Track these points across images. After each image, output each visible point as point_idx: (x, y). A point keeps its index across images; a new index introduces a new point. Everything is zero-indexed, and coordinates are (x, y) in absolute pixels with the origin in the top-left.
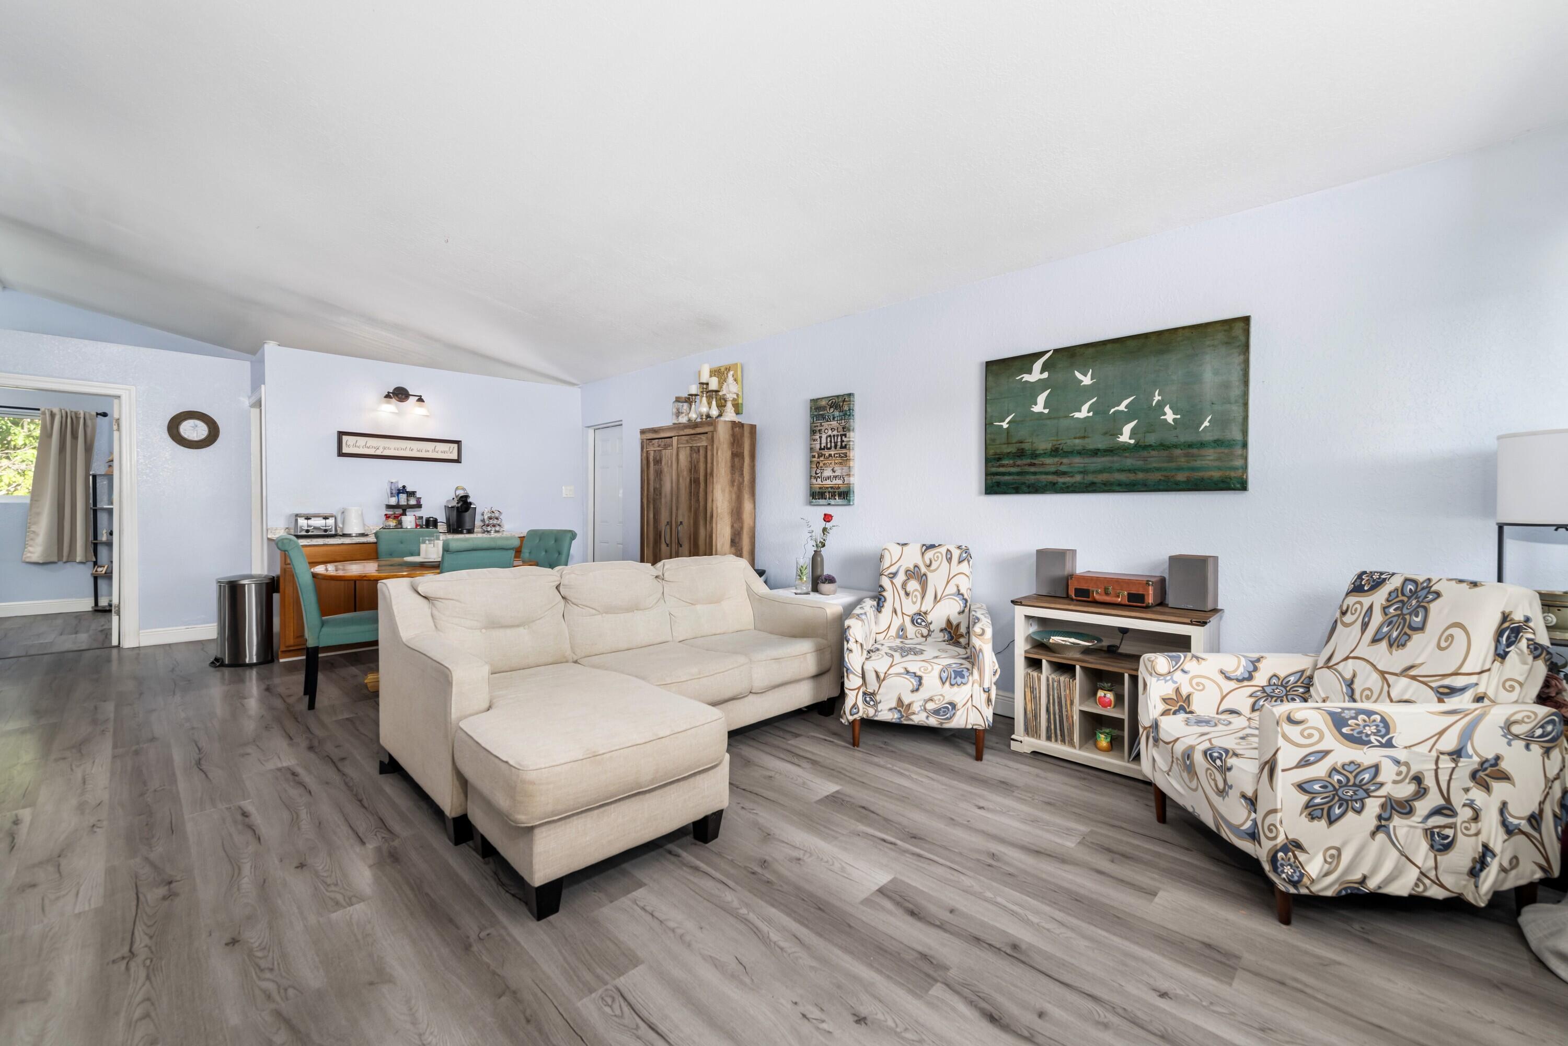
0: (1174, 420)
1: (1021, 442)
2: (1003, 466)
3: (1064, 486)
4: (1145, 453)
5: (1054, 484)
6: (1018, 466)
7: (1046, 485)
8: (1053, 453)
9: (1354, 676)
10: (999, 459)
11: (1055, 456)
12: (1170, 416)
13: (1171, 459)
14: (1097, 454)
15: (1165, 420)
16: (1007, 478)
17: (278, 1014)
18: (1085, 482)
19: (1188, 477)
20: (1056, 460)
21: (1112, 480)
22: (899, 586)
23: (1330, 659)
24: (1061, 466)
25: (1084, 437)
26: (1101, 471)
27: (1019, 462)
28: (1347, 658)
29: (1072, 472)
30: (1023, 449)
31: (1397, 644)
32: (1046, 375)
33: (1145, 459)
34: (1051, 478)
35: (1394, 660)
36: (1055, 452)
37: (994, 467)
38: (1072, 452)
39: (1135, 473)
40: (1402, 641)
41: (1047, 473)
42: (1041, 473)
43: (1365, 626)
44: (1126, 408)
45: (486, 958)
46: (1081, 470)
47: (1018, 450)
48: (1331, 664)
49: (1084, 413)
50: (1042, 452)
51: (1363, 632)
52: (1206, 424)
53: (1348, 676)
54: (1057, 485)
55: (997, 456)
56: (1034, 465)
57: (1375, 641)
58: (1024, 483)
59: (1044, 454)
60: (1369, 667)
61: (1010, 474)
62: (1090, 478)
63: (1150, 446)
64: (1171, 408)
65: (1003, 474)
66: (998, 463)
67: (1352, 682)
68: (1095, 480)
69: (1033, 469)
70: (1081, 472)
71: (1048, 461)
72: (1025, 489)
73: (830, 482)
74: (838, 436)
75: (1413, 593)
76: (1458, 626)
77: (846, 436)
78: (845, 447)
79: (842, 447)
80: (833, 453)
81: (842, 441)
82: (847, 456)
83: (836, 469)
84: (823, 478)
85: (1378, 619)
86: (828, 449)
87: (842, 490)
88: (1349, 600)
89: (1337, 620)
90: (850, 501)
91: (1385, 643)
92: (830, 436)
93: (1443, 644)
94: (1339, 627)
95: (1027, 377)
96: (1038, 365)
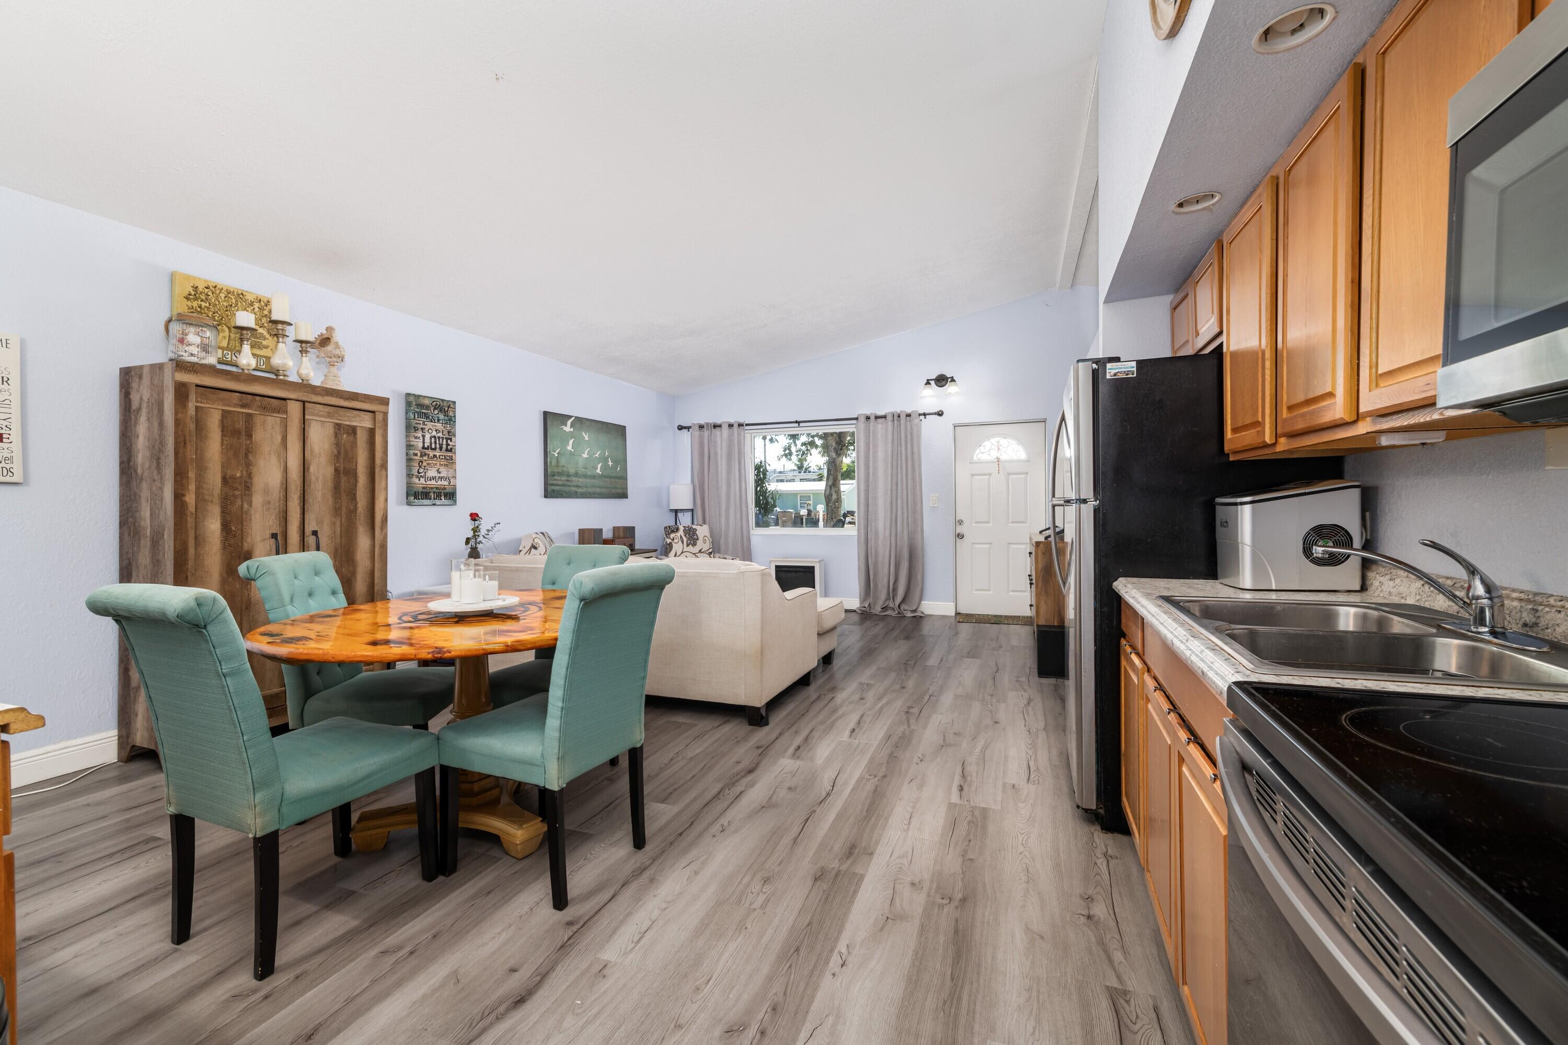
0: (611, 465)
1: (563, 467)
2: (555, 481)
3: (580, 494)
4: (604, 480)
5: (577, 493)
6: (562, 481)
7: (574, 494)
10: (553, 476)
11: (577, 477)
12: (610, 463)
13: (610, 483)
14: (590, 477)
15: (609, 465)
16: (556, 489)
18: (588, 492)
19: (617, 492)
20: (577, 479)
21: (596, 492)
24: (579, 483)
25: (586, 468)
26: (592, 487)
27: (563, 479)
28: (682, 553)
29: (582, 487)
30: (564, 471)
31: (694, 545)
32: (572, 430)
33: (604, 482)
34: (575, 489)
35: (695, 549)
36: (576, 475)
37: (551, 481)
38: (582, 475)
39: (603, 489)
41: (574, 486)
42: (571, 486)
43: (683, 542)
44: (599, 455)
46: (586, 486)
47: (562, 471)
49: (585, 456)
50: (572, 474)
51: (683, 544)
52: (618, 468)
55: (552, 474)
56: (569, 481)
57: (688, 545)
58: (565, 492)
61: (558, 486)
62: (590, 490)
63: (605, 476)
64: (610, 460)
65: (556, 486)
66: (553, 479)
69: (568, 484)
71: (574, 479)
72: (565, 496)
73: (435, 483)
74: (443, 438)
75: (689, 530)
76: (705, 536)
77: (451, 440)
78: (451, 450)
79: (447, 450)
80: (438, 454)
81: (448, 445)
82: (452, 459)
83: (441, 470)
84: (428, 478)
85: (685, 539)
86: (432, 449)
87: (447, 491)
88: (672, 535)
89: (670, 543)
90: (455, 501)
91: (691, 546)
92: (434, 437)
93: (704, 542)
94: (674, 544)
95: (565, 428)
96: (569, 423)
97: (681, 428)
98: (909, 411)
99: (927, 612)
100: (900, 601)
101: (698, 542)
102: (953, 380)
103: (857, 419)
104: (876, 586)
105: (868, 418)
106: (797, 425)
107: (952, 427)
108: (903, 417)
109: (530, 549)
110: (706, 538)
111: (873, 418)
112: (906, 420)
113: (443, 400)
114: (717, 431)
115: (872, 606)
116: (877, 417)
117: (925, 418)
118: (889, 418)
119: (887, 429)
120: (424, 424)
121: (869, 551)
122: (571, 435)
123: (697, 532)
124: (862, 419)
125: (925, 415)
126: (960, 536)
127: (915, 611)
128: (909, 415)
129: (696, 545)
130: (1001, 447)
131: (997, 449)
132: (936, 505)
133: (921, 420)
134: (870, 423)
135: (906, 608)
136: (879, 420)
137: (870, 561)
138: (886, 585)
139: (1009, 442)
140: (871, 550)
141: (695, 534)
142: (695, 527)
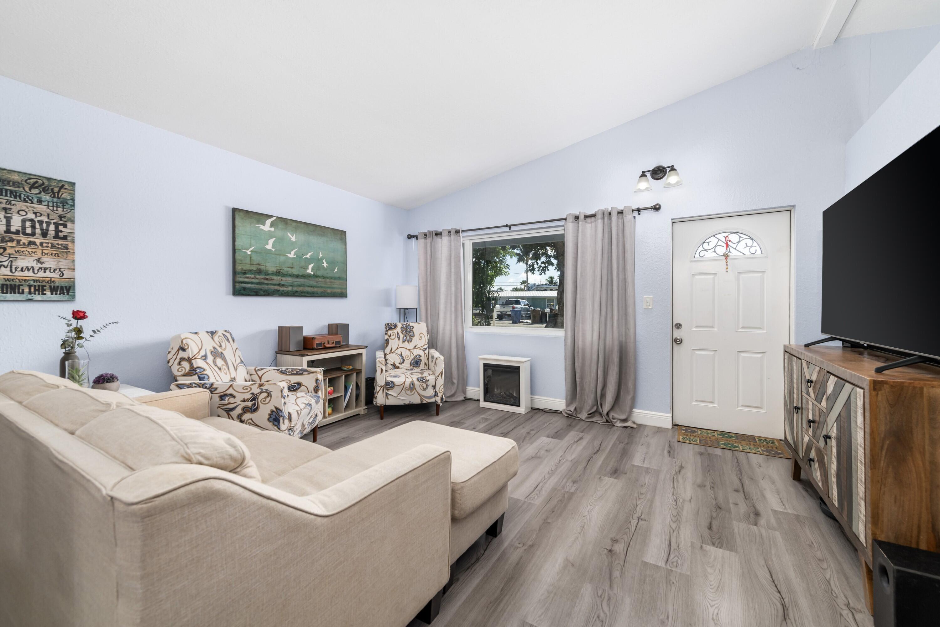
0: (327, 266)
1: (259, 265)
2: (248, 278)
3: (283, 292)
4: (317, 279)
5: (278, 291)
6: (257, 279)
7: (274, 291)
8: (277, 274)
9: (401, 353)
10: (245, 273)
11: (279, 276)
12: (325, 265)
13: (326, 283)
14: (298, 277)
15: (323, 266)
16: (249, 286)
17: (611, 587)
18: (293, 290)
19: (331, 291)
20: (279, 278)
21: (305, 290)
22: (212, 364)
23: (391, 350)
24: (282, 281)
25: (292, 268)
26: (300, 286)
27: (258, 277)
28: (398, 348)
29: (286, 285)
30: (260, 269)
31: (410, 341)
32: (272, 229)
33: (317, 282)
34: (276, 287)
35: (411, 346)
36: (278, 273)
37: (241, 278)
38: (287, 275)
39: (314, 288)
41: (274, 285)
42: (271, 284)
43: (399, 338)
44: (310, 256)
45: (534, 536)
46: (291, 284)
47: (257, 269)
49: (292, 255)
50: (271, 272)
51: (399, 340)
52: (336, 270)
53: (400, 353)
54: (279, 292)
55: (243, 271)
56: (267, 279)
57: (403, 342)
58: (261, 290)
59: (273, 274)
60: (405, 349)
61: (252, 283)
62: (295, 289)
63: (319, 276)
64: (325, 261)
65: (248, 283)
66: (244, 276)
67: (402, 355)
68: (298, 290)
69: (266, 282)
70: (291, 286)
71: (275, 278)
72: (262, 293)
73: (32, 274)
74: (48, 224)
75: (407, 327)
76: (421, 333)
77: (65, 226)
78: (65, 238)
79: (56, 237)
80: (38, 241)
81: (57, 231)
82: (67, 249)
83: (44, 259)
84: (16, 268)
85: (401, 336)
86: (25, 234)
87: (56, 285)
88: (390, 332)
89: (388, 339)
90: (73, 297)
91: (406, 342)
92: (32, 220)
93: (420, 339)
94: (390, 340)
95: (262, 227)
96: (269, 222)
97: (410, 237)
98: (621, 208)
99: (639, 421)
100: (609, 409)
102: (673, 169)
103: (565, 219)
104: (582, 389)
105: (577, 218)
106: (507, 229)
107: (670, 223)
108: (614, 214)
109: (178, 350)
110: (421, 335)
111: (582, 217)
112: (618, 218)
113: (49, 179)
114: (438, 239)
115: (578, 409)
116: (586, 217)
117: (639, 214)
118: (599, 216)
119: (596, 227)
120: (9, 202)
121: (576, 354)
122: (270, 235)
123: (414, 330)
124: (571, 219)
125: (639, 210)
126: (678, 342)
127: (625, 420)
128: (620, 213)
129: (412, 341)
130: (729, 243)
131: (725, 245)
132: (650, 307)
133: (635, 217)
134: (578, 223)
135: (616, 416)
136: (589, 220)
137: (576, 364)
138: (594, 390)
139: (740, 237)
140: (578, 352)
141: (411, 331)
142: (412, 324)
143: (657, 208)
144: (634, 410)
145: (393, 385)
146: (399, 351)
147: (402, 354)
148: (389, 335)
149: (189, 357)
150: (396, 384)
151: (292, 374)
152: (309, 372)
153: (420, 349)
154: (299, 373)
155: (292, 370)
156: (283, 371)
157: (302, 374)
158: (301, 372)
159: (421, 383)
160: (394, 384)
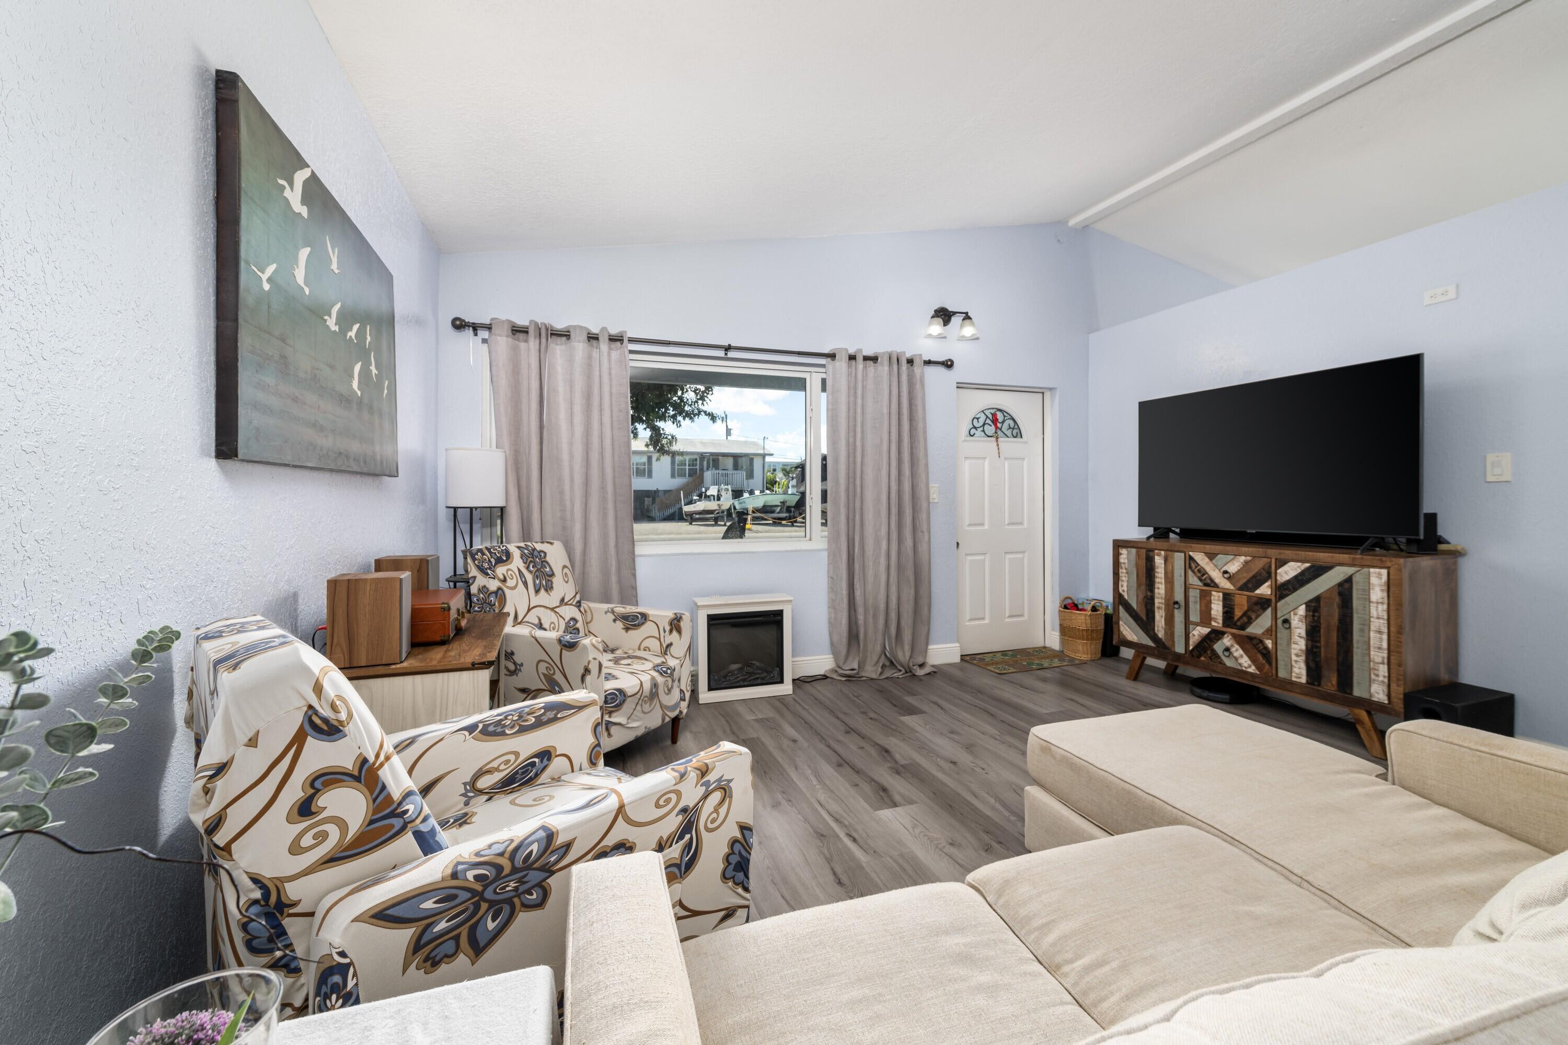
0: (375, 374)
1: (284, 341)
6: (280, 395)
9: (540, 620)
12: (373, 370)
14: (341, 402)
16: (266, 421)
18: (336, 449)
21: (350, 450)
23: (515, 617)
25: (333, 368)
26: (344, 434)
27: (282, 387)
28: (529, 610)
29: (326, 429)
30: (285, 358)
31: (549, 588)
32: (305, 211)
35: (553, 599)
38: (326, 390)
40: (550, 585)
43: (525, 584)
46: (332, 426)
47: (281, 356)
48: (520, 620)
50: (303, 376)
51: (527, 589)
52: (385, 391)
53: (536, 622)
57: (536, 591)
59: (305, 383)
60: (542, 609)
61: (271, 411)
62: (338, 443)
64: (374, 358)
65: (264, 409)
67: (541, 625)
68: (342, 448)
70: (332, 431)
76: (563, 566)
85: (529, 577)
88: (501, 570)
89: (499, 589)
91: (543, 591)
93: (566, 579)
94: (507, 591)
95: (289, 195)
96: (299, 180)
97: (459, 325)
101: (554, 580)
102: (967, 319)
103: (831, 356)
106: (721, 353)
107: (959, 387)
108: (902, 361)
109: (297, 741)
110: (565, 570)
111: (860, 359)
112: (907, 367)
114: (558, 349)
115: (861, 666)
116: (866, 359)
117: (929, 368)
119: (878, 377)
123: (548, 559)
125: (930, 363)
126: (958, 546)
127: (923, 665)
129: (552, 588)
130: (997, 422)
131: (994, 423)
132: (936, 501)
133: (923, 371)
134: (855, 365)
136: (868, 363)
141: (544, 563)
142: (539, 547)
143: (948, 364)
144: (930, 647)
145: (623, 698)
146: (532, 618)
147: (542, 622)
148: (502, 577)
149: (365, 761)
150: (629, 694)
151: (523, 730)
152: (571, 707)
153: (571, 605)
154: (545, 718)
155: (520, 717)
156: (491, 729)
157: (555, 719)
158: (550, 715)
159: (665, 679)
160: (625, 695)
